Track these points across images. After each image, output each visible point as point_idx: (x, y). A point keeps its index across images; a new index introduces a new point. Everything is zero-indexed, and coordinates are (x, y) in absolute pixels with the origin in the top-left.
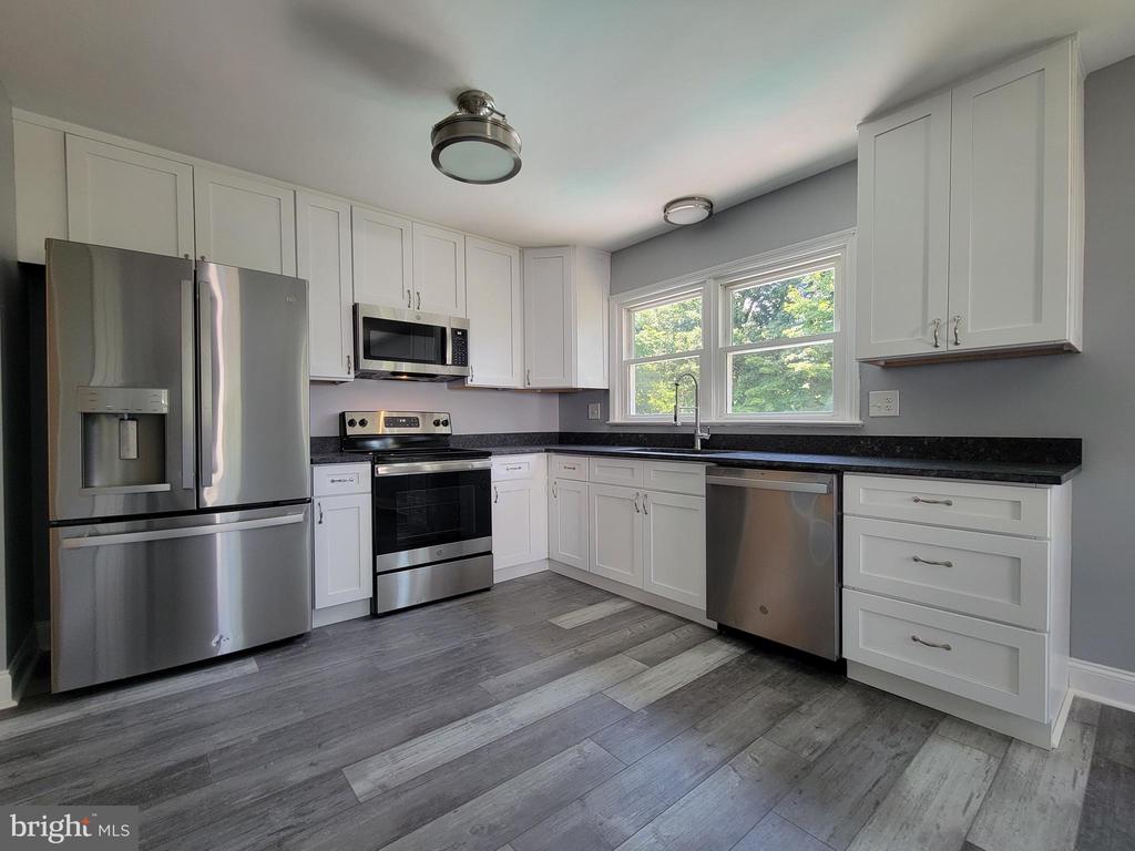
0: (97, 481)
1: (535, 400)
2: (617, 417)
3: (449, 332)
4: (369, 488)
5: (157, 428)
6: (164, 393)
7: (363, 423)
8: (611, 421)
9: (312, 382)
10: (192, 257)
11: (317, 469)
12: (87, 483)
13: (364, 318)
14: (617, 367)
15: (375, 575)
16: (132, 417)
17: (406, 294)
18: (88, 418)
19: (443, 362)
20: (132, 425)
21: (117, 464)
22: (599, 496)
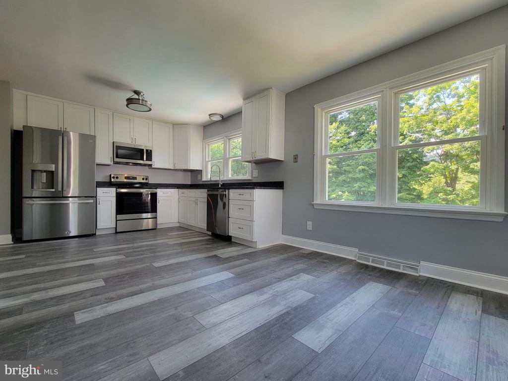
0: (35, 188)
1: (181, 173)
2: (204, 179)
3: (145, 151)
4: (115, 195)
5: (51, 175)
6: (54, 165)
7: (117, 178)
8: (203, 180)
9: (97, 164)
10: (62, 130)
11: (98, 189)
12: (32, 188)
13: (116, 146)
14: (205, 163)
15: (116, 221)
16: (45, 171)
17: (131, 139)
18: (33, 171)
19: (143, 160)
20: (45, 173)
21: (41, 184)
22: (189, 201)
